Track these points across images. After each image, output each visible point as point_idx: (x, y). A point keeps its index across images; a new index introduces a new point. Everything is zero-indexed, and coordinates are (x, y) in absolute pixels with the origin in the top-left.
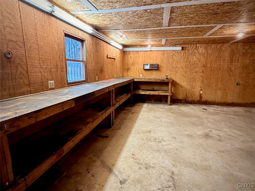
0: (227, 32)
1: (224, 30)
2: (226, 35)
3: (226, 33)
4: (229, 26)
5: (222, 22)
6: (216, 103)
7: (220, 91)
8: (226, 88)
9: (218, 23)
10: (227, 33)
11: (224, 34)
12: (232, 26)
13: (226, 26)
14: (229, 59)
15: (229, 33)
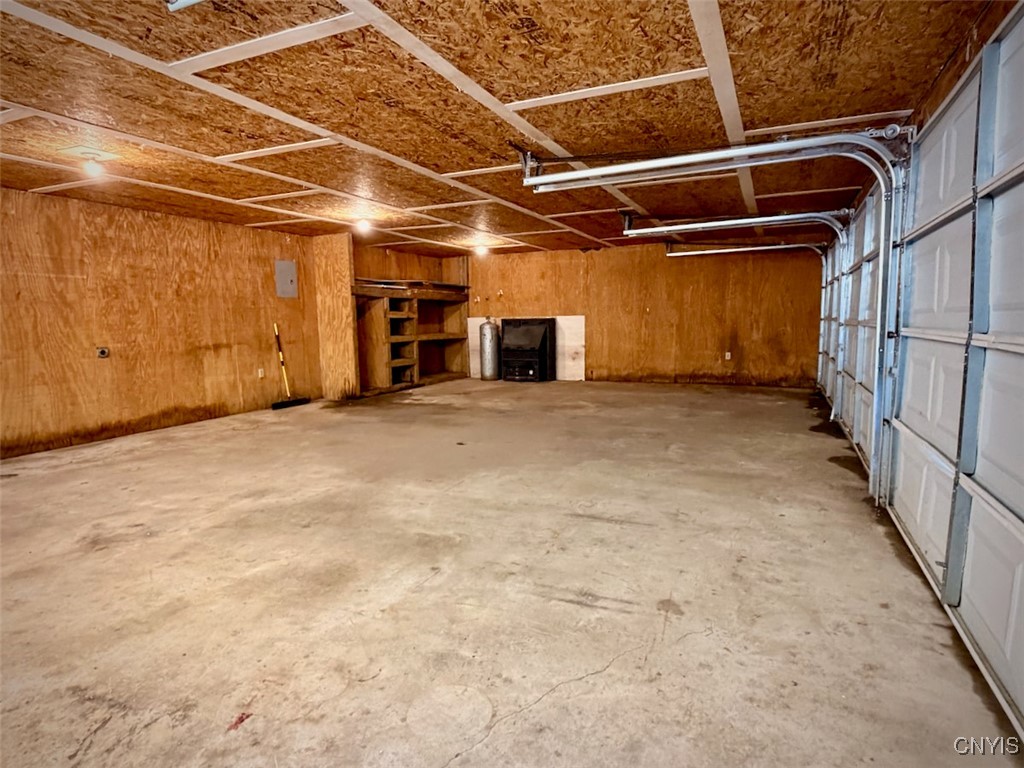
0: (37, 145)
1: (31, 133)
2: (29, 157)
3: (33, 149)
4: (55, 125)
5: (34, 101)
6: (40, 443)
7: (45, 387)
8: (64, 372)
9: (20, 100)
10: (36, 149)
11: (25, 150)
12: (66, 129)
13: (43, 121)
14: (47, 255)
15: (47, 151)
